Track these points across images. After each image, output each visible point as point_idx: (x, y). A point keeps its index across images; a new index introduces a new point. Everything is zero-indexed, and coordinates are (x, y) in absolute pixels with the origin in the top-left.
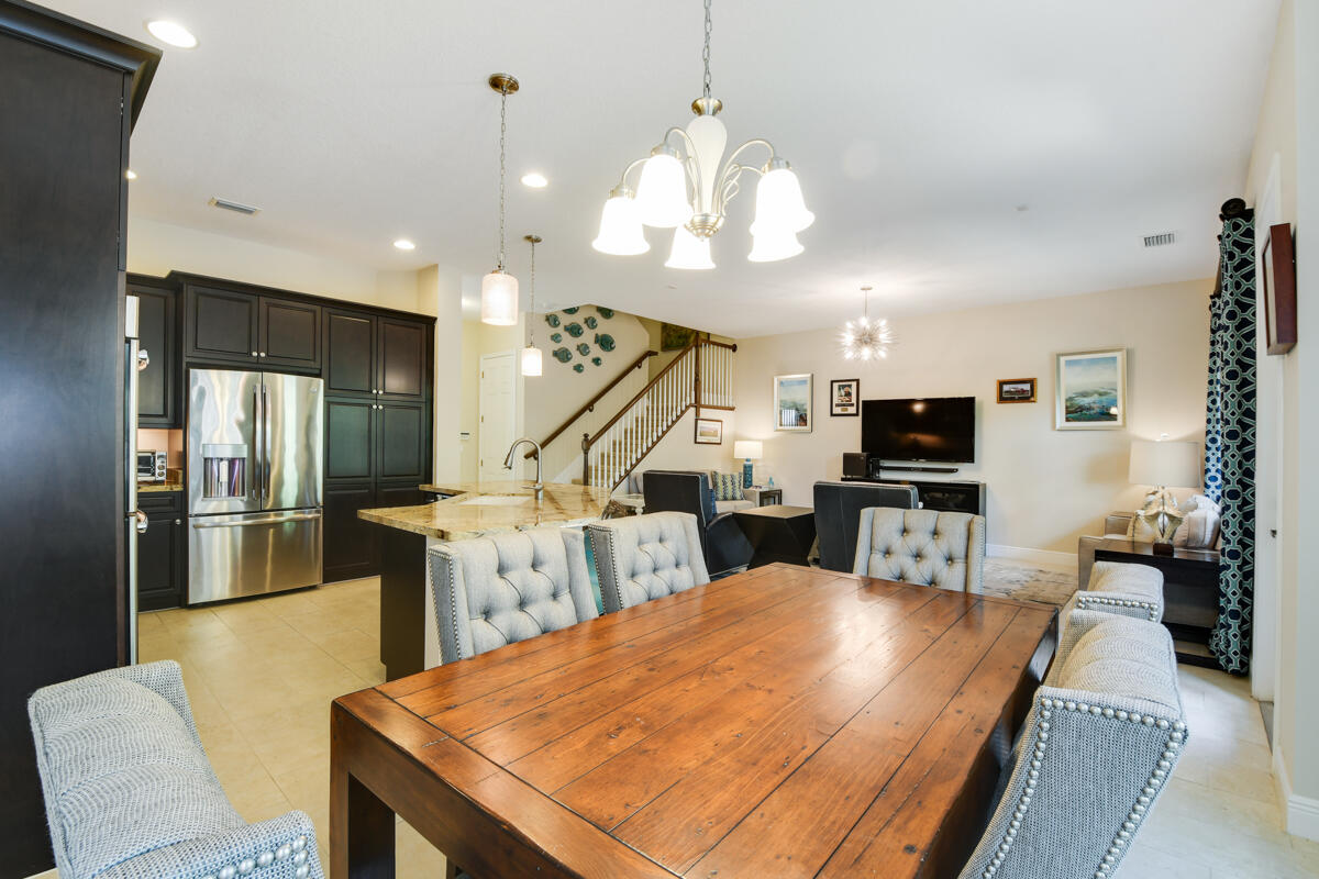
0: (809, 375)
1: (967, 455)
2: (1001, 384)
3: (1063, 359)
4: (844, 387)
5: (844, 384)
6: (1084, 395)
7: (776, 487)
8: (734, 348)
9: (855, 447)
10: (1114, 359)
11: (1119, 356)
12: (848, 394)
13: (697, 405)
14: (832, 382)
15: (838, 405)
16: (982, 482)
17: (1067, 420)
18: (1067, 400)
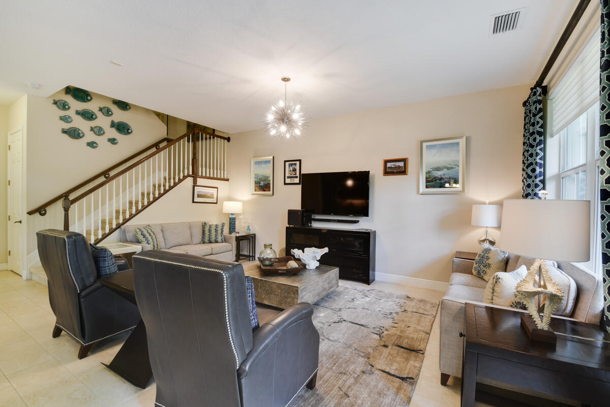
0: (272, 157)
1: (364, 211)
2: (386, 162)
3: (425, 144)
4: (292, 165)
5: (292, 162)
6: (438, 169)
7: (252, 232)
8: (228, 139)
9: (297, 205)
10: (458, 144)
11: (462, 142)
12: (294, 170)
13: (195, 175)
14: (285, 161)
15: (288, 177)
16: (373, 230)
17: (427, 187)
18: (427, 173)
